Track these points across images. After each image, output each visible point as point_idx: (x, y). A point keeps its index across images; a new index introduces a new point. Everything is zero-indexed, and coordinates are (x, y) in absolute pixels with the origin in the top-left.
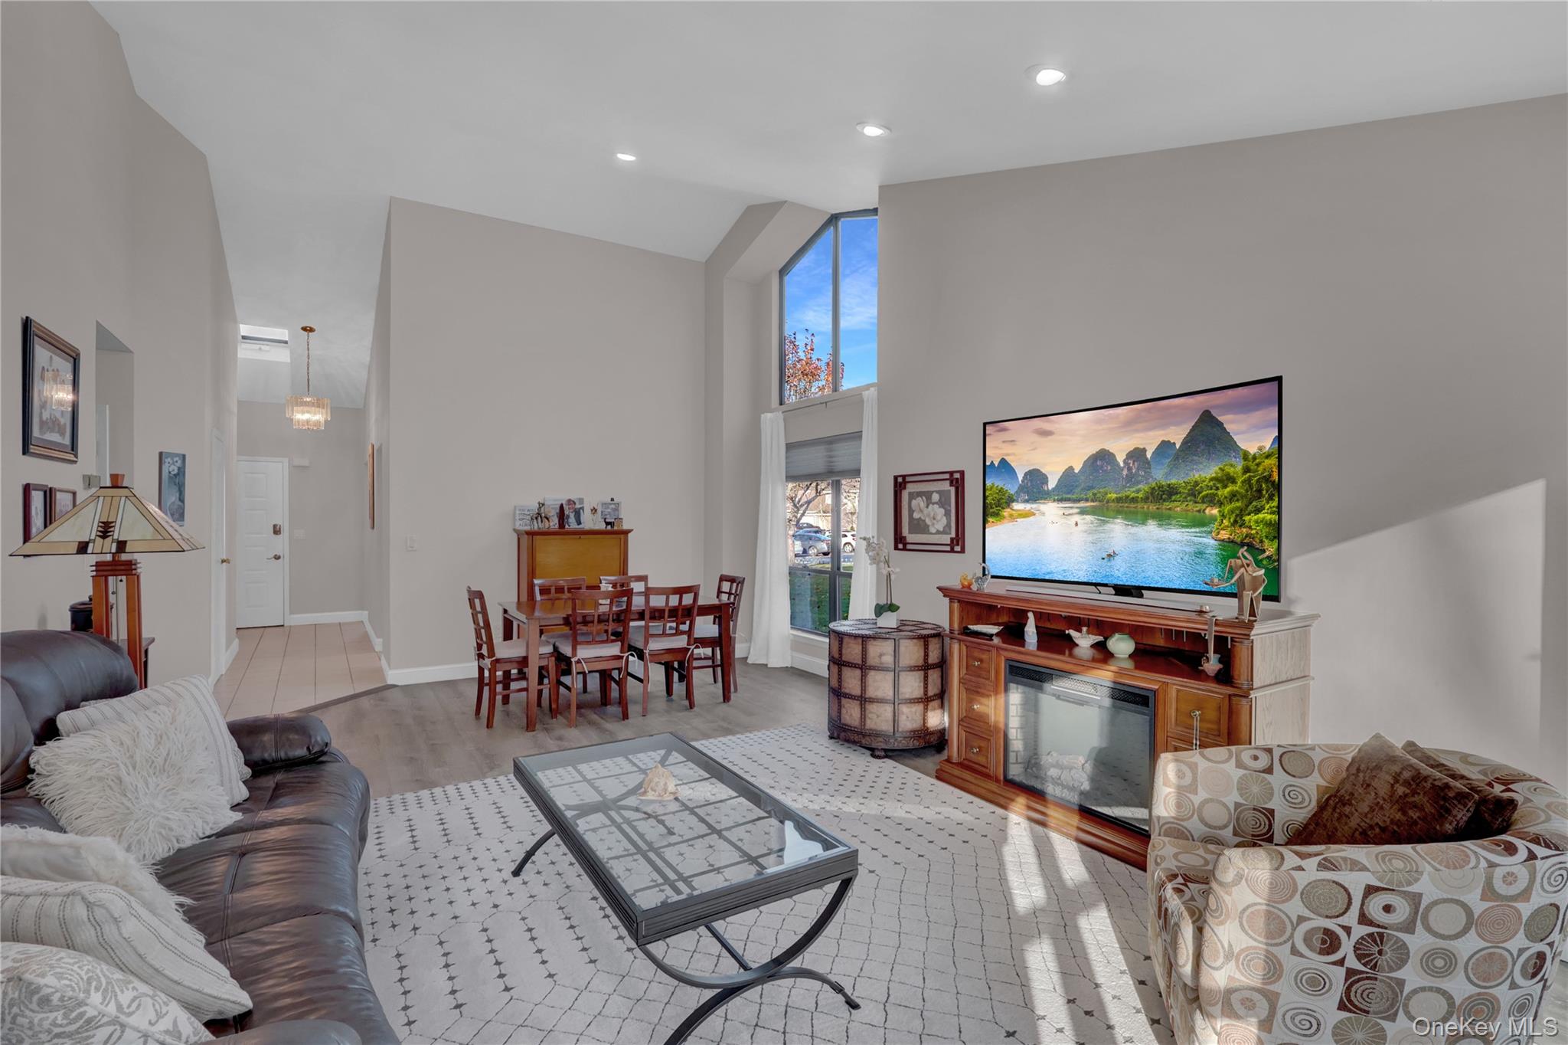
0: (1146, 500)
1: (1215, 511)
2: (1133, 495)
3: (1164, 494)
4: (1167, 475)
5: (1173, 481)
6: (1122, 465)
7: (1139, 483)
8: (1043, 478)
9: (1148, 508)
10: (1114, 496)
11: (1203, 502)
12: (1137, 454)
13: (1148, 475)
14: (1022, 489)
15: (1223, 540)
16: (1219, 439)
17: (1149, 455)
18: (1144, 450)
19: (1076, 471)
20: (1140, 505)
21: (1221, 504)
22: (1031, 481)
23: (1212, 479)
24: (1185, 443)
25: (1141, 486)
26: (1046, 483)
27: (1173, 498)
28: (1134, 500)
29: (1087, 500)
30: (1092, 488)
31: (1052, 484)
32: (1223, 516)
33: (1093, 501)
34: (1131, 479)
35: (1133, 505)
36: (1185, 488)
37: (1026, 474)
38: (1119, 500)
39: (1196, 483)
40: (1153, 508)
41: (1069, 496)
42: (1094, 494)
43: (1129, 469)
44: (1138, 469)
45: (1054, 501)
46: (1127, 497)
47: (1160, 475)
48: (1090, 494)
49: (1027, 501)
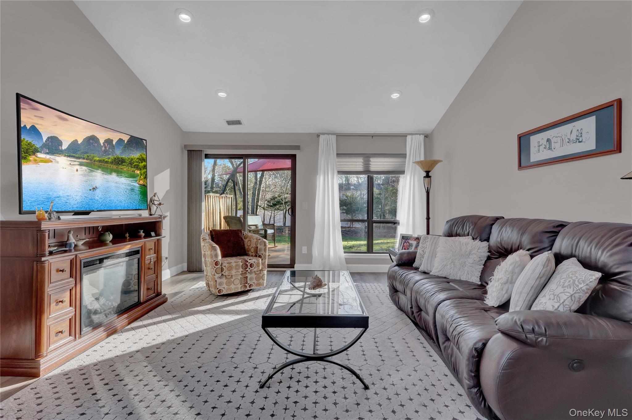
0: (112, 163)
1: (138, 172)
2: (106, 160)
3: (119, 162)
4: (121, 153)
5: (123, 157)
6: (102, 145)
7: (109, 154)
8: (60, 143)
9: (113, 167)
10: (98, 159)
11: (134, 168)
12: (109, 141)
13: (113, 151)
14: (45, 146)
15: (141, 185)
16: (140, 143)
17: (114, 143)
18: (112, 140)
19: (79, 142)
20: (109, 165)
21: (140, 169)
22: (51, 142)
23: (138, 159)
24: (128, 141)
25: (110, 156)
26: (61, 145)
27: (123, 164)
28: (107, 162)
29: (84, 159)
30: (87, 153)
31: (64, 147)
32: (141, 174)
33: (87, 159)
34: (106, 152)
35: (106, 165)
36: (128, 160)
37: (48, 138)
38: (100, 161)
39: (132, 159)
40: (115, 167)
41: (74, 155)
42: (88, 156)
43: (105, 147)
44: (109, 148)
45: (65, 156)
46: (104, 160)
47: (118, 153)
48: (86, 156)
49: (48, 153)
